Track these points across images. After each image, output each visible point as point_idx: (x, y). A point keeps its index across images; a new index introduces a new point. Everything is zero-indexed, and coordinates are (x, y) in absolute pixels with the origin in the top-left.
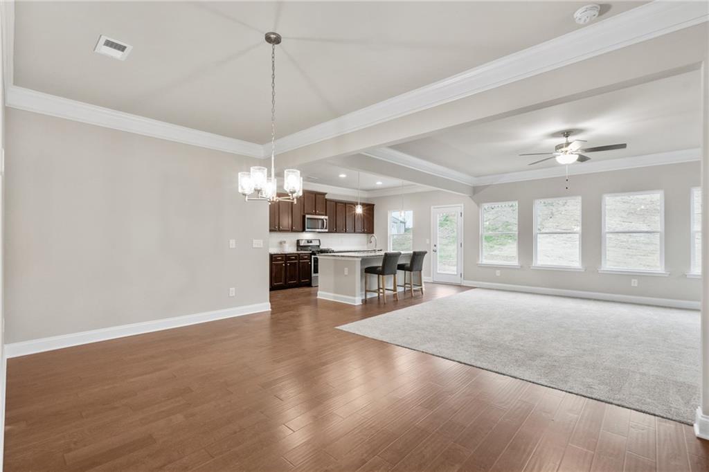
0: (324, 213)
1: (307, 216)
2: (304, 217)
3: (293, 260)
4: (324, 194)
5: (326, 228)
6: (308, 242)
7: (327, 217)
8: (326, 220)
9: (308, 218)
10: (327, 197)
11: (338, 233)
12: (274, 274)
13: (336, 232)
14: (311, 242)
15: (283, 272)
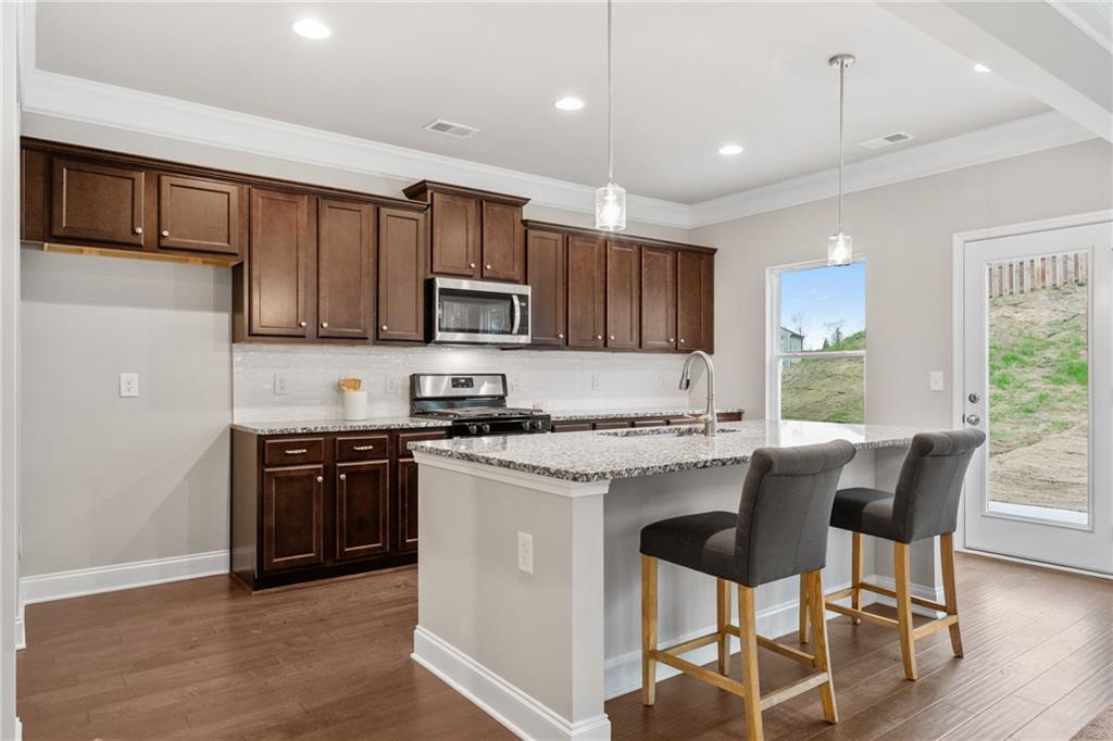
0: (517, 272)
1: (441, 283)
2: (429, 285)
3: (363, 456)
4: (517, 203)
5: (523, 331)
6: (456, 383)
7: (527, 290)
8: (522, 298)
9: (444, 292)
10: (528, 213)
11: (575, 348)
12: (271, 520)
13: (566, 345)
14: (469, 383)
15: (317, 509)
